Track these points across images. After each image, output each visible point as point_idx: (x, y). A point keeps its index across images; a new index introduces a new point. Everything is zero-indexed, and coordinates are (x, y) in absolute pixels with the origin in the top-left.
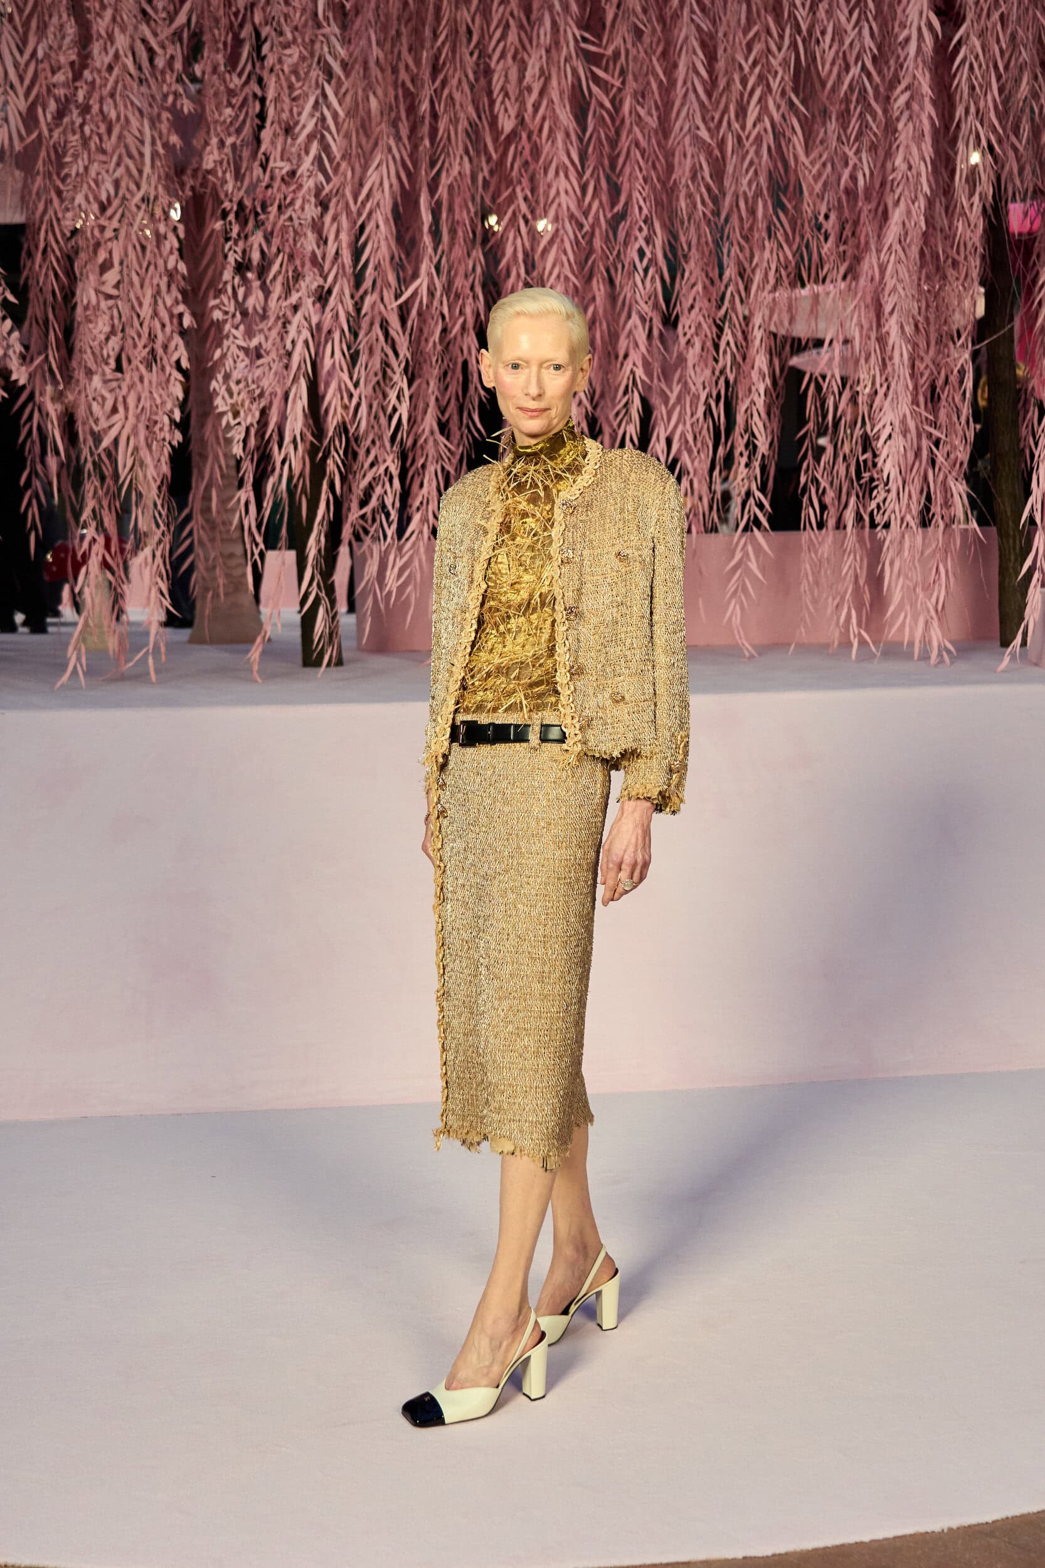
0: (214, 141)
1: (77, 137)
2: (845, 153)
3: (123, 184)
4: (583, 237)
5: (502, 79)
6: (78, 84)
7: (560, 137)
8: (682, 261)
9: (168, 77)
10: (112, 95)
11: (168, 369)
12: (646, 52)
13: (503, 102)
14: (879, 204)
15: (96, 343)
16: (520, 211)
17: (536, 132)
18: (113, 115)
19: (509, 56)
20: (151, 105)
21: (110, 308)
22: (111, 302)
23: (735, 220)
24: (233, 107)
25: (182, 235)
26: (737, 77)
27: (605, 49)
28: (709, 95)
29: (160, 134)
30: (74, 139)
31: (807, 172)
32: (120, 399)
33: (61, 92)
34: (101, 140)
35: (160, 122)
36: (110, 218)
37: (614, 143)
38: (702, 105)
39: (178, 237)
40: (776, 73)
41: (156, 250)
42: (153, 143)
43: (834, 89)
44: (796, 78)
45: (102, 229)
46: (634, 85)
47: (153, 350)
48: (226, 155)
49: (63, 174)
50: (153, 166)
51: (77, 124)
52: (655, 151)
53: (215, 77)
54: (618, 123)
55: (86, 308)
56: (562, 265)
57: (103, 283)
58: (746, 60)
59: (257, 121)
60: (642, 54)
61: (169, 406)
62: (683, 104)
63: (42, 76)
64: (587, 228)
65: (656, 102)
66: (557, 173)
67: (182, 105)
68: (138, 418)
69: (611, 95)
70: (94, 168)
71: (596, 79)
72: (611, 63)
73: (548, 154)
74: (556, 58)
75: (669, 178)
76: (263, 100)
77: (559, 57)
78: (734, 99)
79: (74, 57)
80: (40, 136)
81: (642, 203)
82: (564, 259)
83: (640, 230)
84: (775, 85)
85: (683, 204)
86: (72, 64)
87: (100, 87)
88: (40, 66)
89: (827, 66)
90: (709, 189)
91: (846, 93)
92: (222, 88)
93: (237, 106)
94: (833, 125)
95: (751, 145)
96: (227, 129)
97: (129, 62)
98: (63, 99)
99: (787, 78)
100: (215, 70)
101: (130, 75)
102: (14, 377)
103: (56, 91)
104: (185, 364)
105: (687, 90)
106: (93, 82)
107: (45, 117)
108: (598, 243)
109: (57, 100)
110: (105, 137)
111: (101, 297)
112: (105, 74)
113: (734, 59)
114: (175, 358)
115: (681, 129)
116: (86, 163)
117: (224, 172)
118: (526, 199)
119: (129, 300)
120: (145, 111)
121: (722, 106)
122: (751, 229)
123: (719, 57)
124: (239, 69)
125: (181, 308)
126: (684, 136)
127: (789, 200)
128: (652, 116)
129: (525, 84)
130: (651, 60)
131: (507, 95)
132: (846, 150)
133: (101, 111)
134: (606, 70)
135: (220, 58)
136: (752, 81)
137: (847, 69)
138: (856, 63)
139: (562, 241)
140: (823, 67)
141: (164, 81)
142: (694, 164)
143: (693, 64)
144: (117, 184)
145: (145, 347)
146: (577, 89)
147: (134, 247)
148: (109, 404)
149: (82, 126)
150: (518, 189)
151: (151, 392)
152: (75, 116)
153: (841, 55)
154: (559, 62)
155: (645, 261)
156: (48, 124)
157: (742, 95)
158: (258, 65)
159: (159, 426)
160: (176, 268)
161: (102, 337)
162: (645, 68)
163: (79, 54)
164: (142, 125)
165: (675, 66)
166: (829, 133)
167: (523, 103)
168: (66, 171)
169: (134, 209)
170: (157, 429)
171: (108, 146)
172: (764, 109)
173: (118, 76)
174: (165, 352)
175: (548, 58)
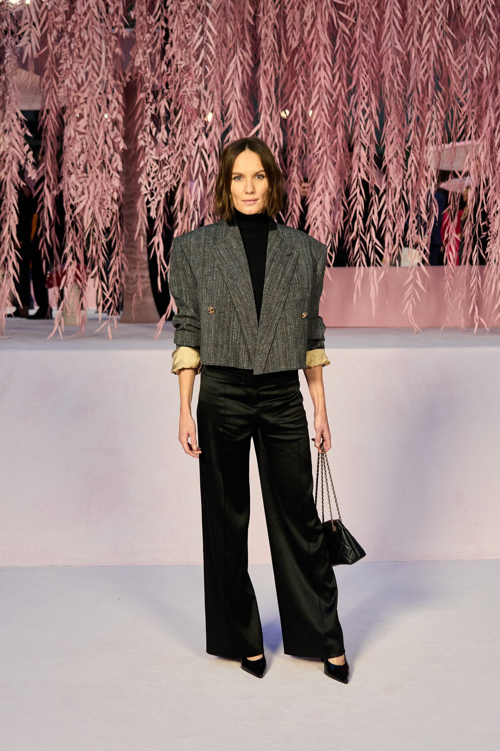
0: (140, 51)
1: (67, 49)
2: (476, 58)
3: (90, 74)
4: (333, 102)
5: (292, 19)
6: (68, 22)
7: (321, 49)
8: (387, 116)
9: (115, 18)
10: (86, 28)
11: (111, 171)
12: (369, 4)
13: (292, 32)
14: (493, 87)
15: (73, 157)
16: (300, 88)
17: (308, 47)
18: (86, 38)
19: (296, 7)
20: (106, 33)
21: (81, 139)
22: (82, 136)
23: (415, 94)
24: (150, 33)
25: (121, 100)
26: (417, 18)
27: (347, 2)
28: (403, 28)
29: (111, 47)
30: (66, 51)
31: (455, 69)
32: (86, 188)
33: (59, 26)
34: (79, 51)
35: (111, 41)
36: (83, 92)
37: (350, 52)
38: (399, 32)
39: (118, 103)
40: (439, 15)
41: (106, 109)
42: (107, 52)
43: (470, 24)
44: (449, 19)
45: (79, 98)
46: (362, 21)
47: (104, 161)
48: (147, 58)
49: (59, 69)
50: (106, 65)
51: (67, 43)
52: (373, 57)
53: (141, 18)
54: (352, 41)
55: (69, 139)
56: (322, 117)
57: (78, 126)
58: (423, 9)
59: (164, 41)
60: (367, 5)
61: (111, 190)
62: (387, 32)
63: (50, 18)
64: (335, 97)
65: (374, 31)
66: (319, 69)
67: (123, 32)
68: (95, 197)
69: (349, 27)
70: (75, 66)
71: (342, 18)
72: (349, 10)
73: (315, 58)
74: (320, 8)
75: (380, 71)
76: (167, 30)
77: (322, 6)
78: (416, 29)
79: (67, 8)
80: (48, 49)
81: (365, 84)
82: (323, 114)
83: (364, 98)
84: (438, 22)
85: (387, 85)
86: (66, 12)
87: (80, 23)
88: (50, 13)
89: (467, 12)
90: (401, 77)
91: (477, 27)
92: (145, 23)
93: (153, 33)
94: (469, 44)
95: (425, 55)
96: (147, 45)
97: (95, 11)
98: (60, 30)
99: (444, 18)
100: (142, 14)
101: (96, 18)
102: (29, 175)
103: (57, 26)
104: (120, 168)
105: (390, 24)
106: (76, 21)
107: (51, 39)
108: (340, 106)
109: (58, 31)
110: (82, 50)
111: (77, 133)
112: (82, 17)
113: (416, 8)
114: (114, 166)
115: (387, 45)
116: (71, 63)
117: (146, 68)
118: (303, 82)
119: (92, 135)
120: (103, 36)
121: (409, 33)
122: (423, 98)
123: (408, 6)
124: (154, 14)
125: (119, 139)
126: (388, 49)
127: (443, 85)
128: (372, 38)
129: (303, 20)
130: (371, 8)
131: (294, 28)
132: (477, 56)
133: (80, 36)
134: (347, 13)
135: (144, 8)
136: (426, 19)
137: (478, 13)
138: (483, 10)
139: (322, 105)
140: (464, 12)
141: (113, 20)
142: (394, 63)
143: (394, 10)
144: (87, 74)
145: (100, 159)
146: (331, 25)
147: (95, 107)
148: (80, 190)
149: (69, 44)
150: (300, 78)
151: (102, 184)
152: (66, 39)
153: (474, 5)
154: (322, 9)
155: (366, 116)
156: (52, 44)
157: (420, 27)
158: (164, 11)
159: (106, 201)
160: (116, 118)
161: (77, 154)
162: (368, 13)
163: (69, 6)
164: (101, 43)
165: (384, 12)
166: (467, 47)
167: (303, 32)
168: (60, 67)
169: (95, 87)
170: (104, 203)
171: (83, 54)
172: (433, 35)
173: (89, 18)
174: (110, 163)
175: (316, 7)
